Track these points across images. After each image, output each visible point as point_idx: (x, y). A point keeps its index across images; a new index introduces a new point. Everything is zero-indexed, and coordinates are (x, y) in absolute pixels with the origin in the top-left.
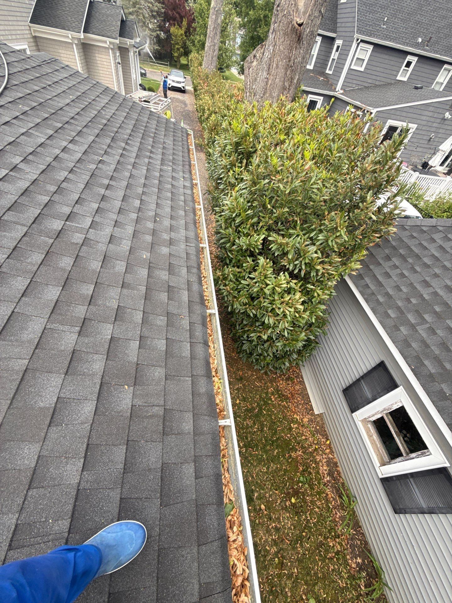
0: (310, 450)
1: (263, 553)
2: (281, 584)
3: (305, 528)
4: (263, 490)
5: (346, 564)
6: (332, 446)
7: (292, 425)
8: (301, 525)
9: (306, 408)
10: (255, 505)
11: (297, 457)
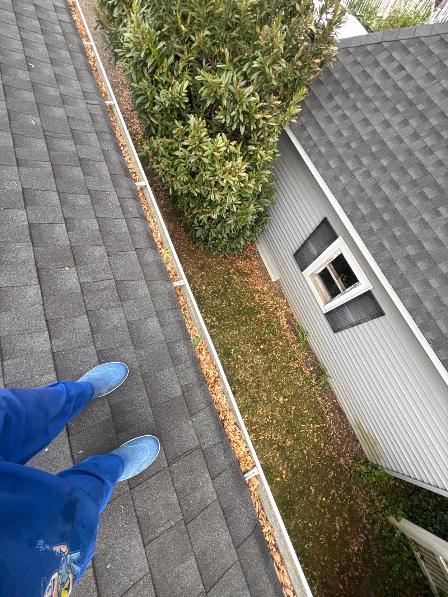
0: (272, 310)
1: (244, 383)
2: (259, 396)
3: (272, 361)
4: (238, 346)
5: (302, 372)
6: (289, 303)
7: (254, 295)
8: (270, 360)
9: (265, 279)
10: (233, 357)
11: (261, 318)
